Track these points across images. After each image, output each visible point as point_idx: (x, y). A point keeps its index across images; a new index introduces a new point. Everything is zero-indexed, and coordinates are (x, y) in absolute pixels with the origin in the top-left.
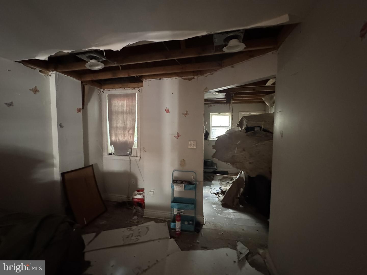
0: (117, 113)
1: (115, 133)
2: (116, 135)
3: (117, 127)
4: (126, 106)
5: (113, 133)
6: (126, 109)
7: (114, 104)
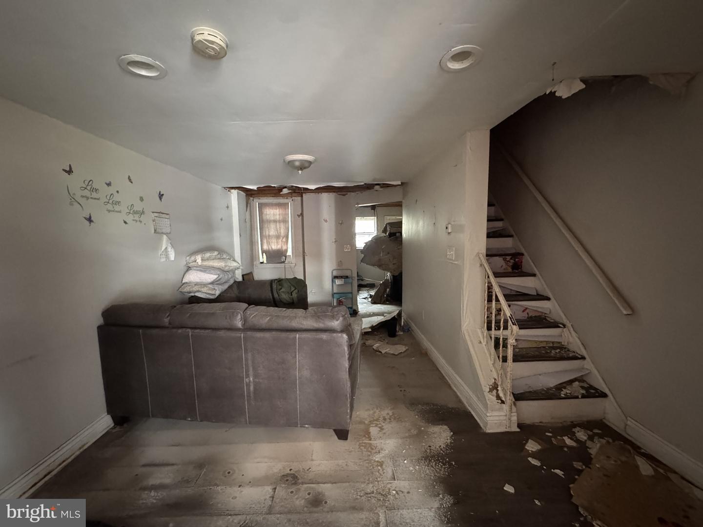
0: (269, 221)
1: (267, 242)
2: (268, 243)
3: (269, 236)
4: (279, 215)
5: (265, 241)
6: (279, 218)
7: (265, 213)
